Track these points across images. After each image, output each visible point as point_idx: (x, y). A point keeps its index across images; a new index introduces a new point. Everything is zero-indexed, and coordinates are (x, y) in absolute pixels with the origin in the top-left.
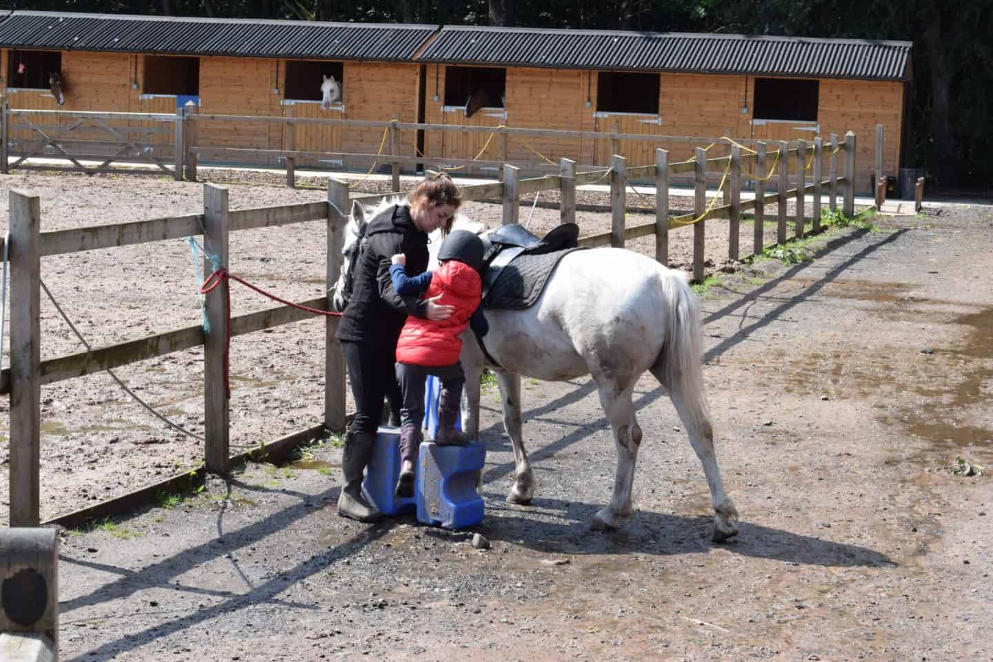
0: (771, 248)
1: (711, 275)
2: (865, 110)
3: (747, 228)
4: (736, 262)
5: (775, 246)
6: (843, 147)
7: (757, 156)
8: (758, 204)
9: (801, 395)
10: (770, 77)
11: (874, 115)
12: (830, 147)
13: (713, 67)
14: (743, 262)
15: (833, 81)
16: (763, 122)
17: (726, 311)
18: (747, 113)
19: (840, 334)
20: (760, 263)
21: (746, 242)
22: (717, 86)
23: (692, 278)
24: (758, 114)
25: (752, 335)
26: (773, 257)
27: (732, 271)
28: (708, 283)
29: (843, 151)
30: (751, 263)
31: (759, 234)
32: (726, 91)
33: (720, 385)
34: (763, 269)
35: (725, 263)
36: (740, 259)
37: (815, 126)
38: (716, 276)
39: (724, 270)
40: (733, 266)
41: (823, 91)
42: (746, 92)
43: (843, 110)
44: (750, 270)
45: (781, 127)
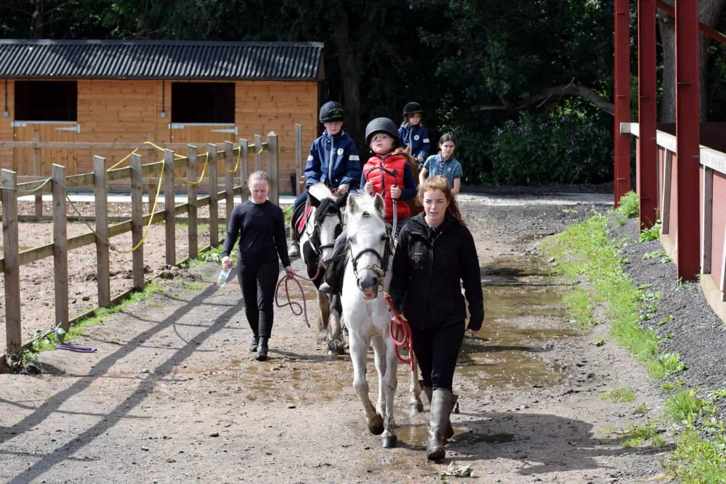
0: (205, 251)
1: (150, 282)
2: (281, 111)
3: (182, 231)
4: (173, 268)
5: (209, 249)
6: (266, 147)
7: (188, 160)
8: (191, 208)
9: (265, 403)
10: (187, 81)
11: (290, 115)
12: (254, 147)
13: (130, 73)
14: (179, 266)
15: (250, 83)
16: (181, 126)
17: (171, 320)
18: (166, 116)
19: (290, 335)
20: (196, 267)
21: (182, 246)
22: (134, 92)
23: (133, 286)
24: (176, 119)
25: (204, 345)
26: (208, 261)
27: (170, 276)
28: (148, 290)
29: (266, 151)
30: (188, 267)
31: (193, 238)
32: (144, 97)
33: (181, 398)
34: (199, 273)
35: (163, 269)
36: (177, 263)
37: (232, 128)
38: (156, 284)
39: (162, 276)
40: (171, 271)
41: (239, 94)
42: (164, 96)
43: (260, 111)
44: (188, 274)
45: (198, 131)
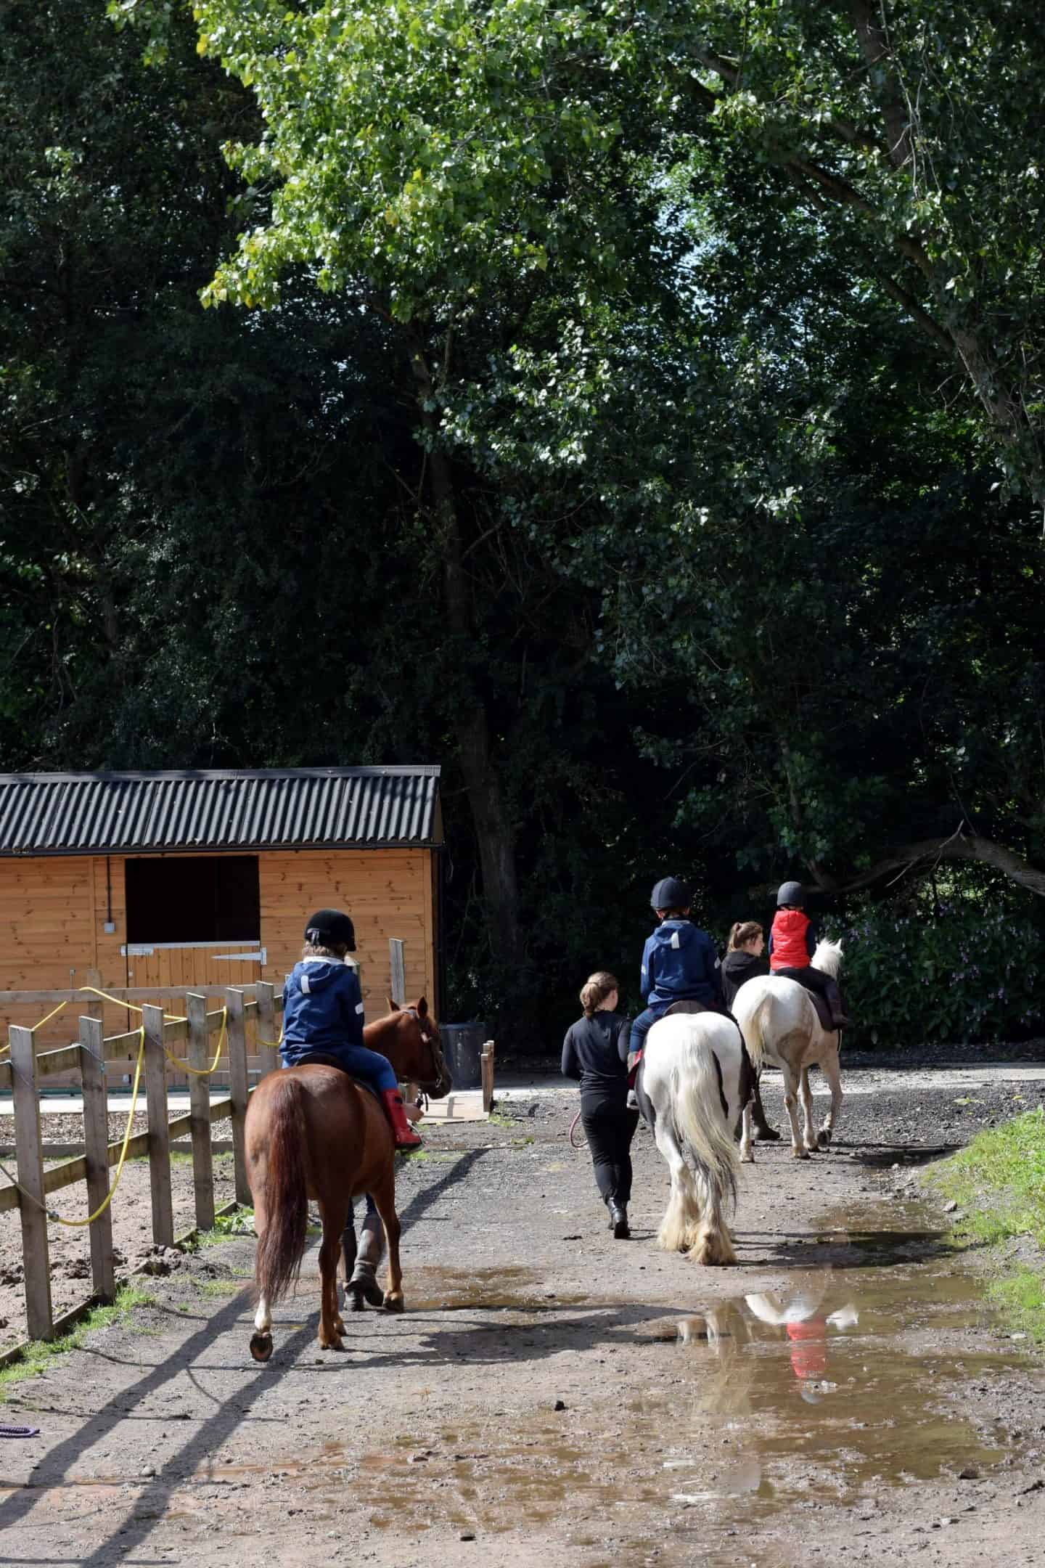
0: (227, 1213)
1: (125, 1283)
3: (182, 1167)
4: (169, 1251)
5: (234, 1208)
7: (188, 1024)
8: (198, 1123)
9: (410, 1530)
10: (159, 855)
11: (375, 920)
13: (38, 843)
14: (179, 1246)
15: (290, 855)
16: (148, 949)
17: (182, 1360)
18: (115, 931)
20: (215, 1248)
21: (183, 1202)
22: (48, 882)
23: (92, 1293)
24: (135, 936)
25: (257, 1408)
26: (237, 1233)
27: (163, 1270)
28: (124, 1300)
30: (196, 1249)
31: (204, 1186)
32: (67, 891)
33: (232, 1527)
34: (223, 1260)
35: (148, 1255)
36: (176, 1241)
37: (256, 950)
38: (138, 1288)
39: (148, 1269)
40: (165, 1259)
41: (267, 879)
42: (109, 888)
44: (201, 1264)
45: (186, 958)
